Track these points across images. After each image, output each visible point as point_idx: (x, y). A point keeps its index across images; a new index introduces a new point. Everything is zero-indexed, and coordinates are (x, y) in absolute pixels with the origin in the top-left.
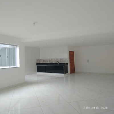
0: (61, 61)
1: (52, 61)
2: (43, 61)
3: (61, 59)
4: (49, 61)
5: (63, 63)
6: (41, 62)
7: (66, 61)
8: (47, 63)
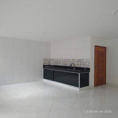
0: (79, 63)
1: (66, 63)
2: (54, 62)
3: (79, 60)
4: (61, 63)
5: (82, 66)
6: (52, 64)
7: (87, 64)
8: (59, 65)
